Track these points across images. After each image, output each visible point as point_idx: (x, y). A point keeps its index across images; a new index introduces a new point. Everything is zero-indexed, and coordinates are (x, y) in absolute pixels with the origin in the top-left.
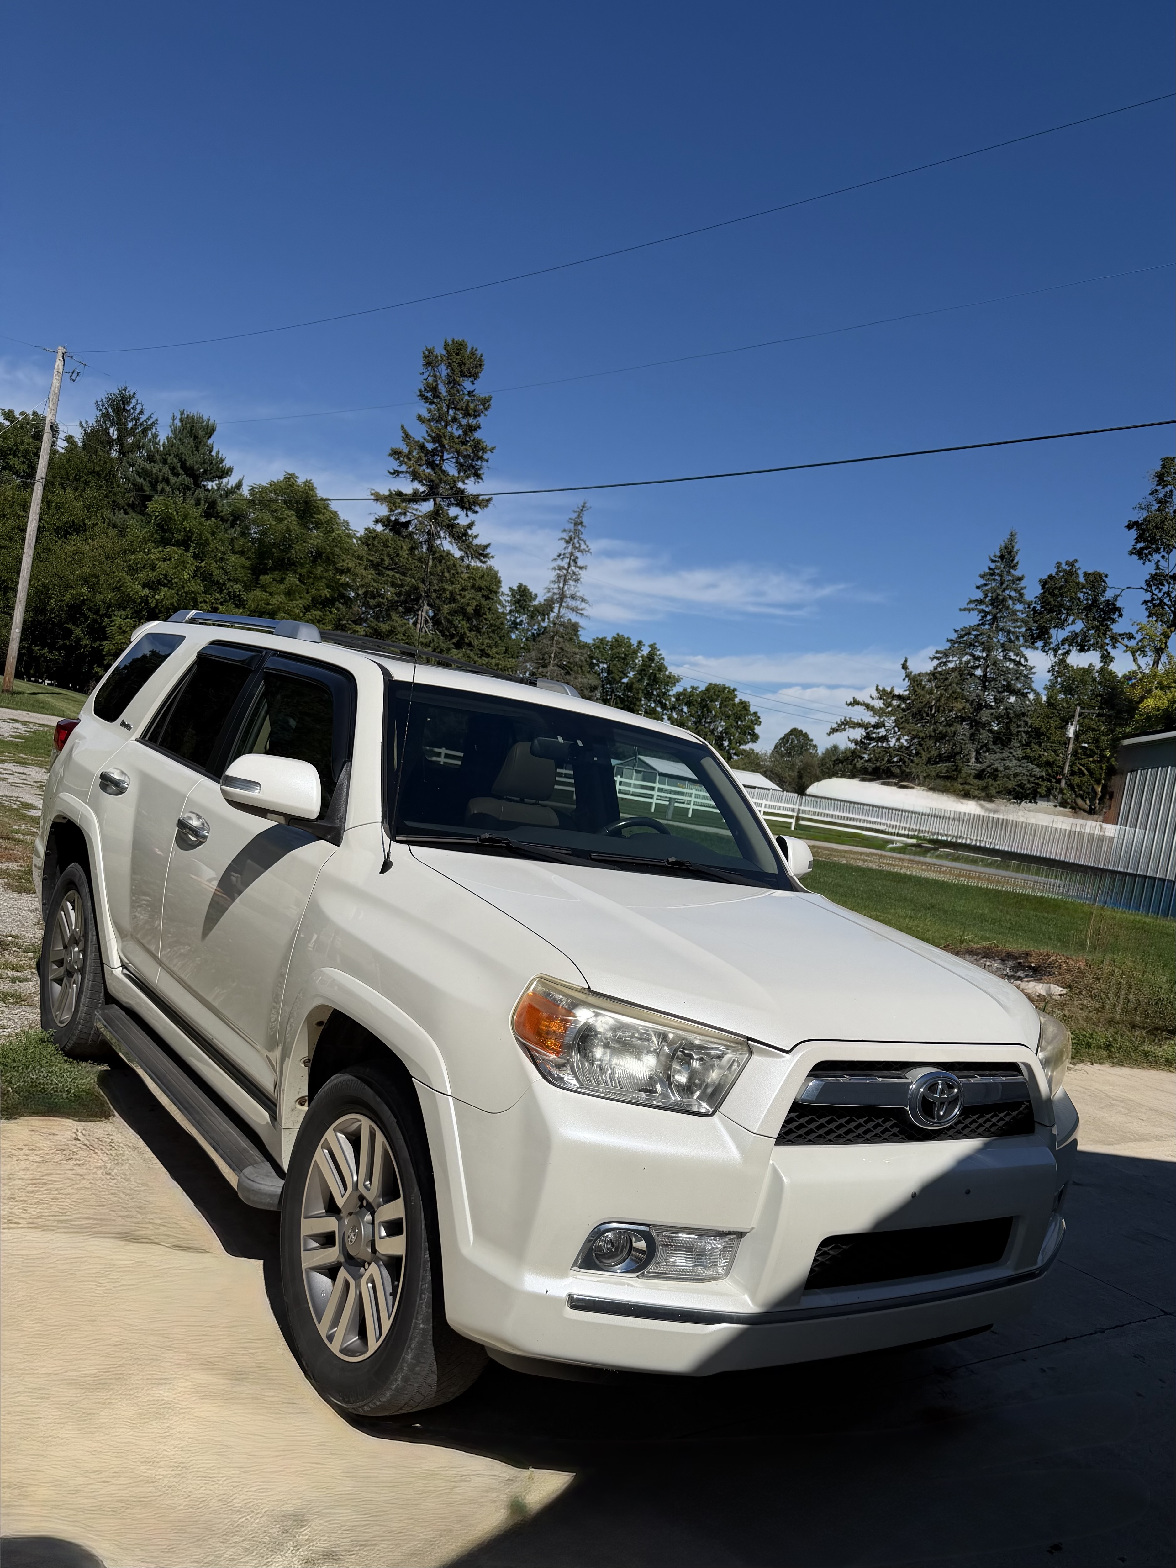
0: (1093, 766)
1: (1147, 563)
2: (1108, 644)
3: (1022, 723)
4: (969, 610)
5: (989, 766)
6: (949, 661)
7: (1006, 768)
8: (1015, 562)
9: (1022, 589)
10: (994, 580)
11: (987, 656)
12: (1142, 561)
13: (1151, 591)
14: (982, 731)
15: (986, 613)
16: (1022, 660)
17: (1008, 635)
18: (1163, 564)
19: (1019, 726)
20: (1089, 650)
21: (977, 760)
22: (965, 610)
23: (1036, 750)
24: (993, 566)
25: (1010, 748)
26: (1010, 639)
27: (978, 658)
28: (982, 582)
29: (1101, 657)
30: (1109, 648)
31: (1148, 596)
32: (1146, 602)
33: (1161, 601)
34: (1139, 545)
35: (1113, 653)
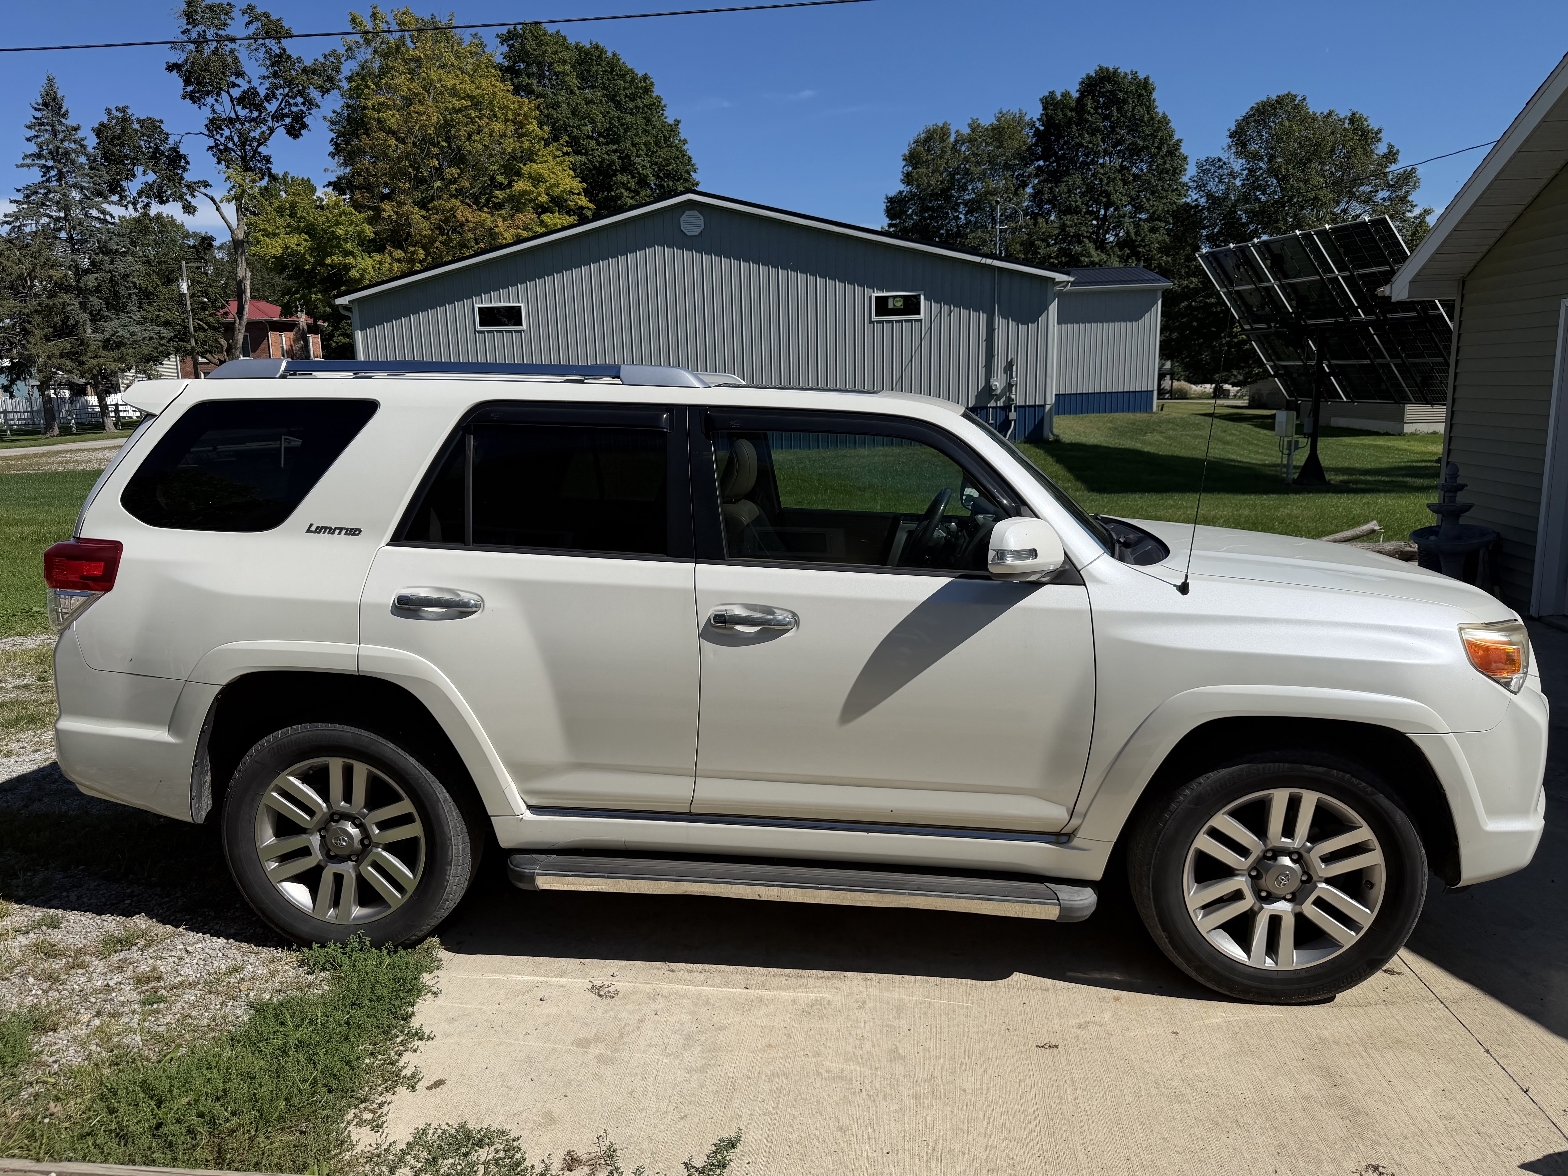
0: (211, 319)
1: (203, 107)
2: (186, 194)
3: (131, 285)
4: (28, 166)
5: (113, 335)
6: (24, 225)
7: (133, 334)
8: (63, 110)
9: (82, 140)
10: (46, 130)
11: (66, 215)
12: (196, 106)
13: (213, 136)
14: (91, 298)
15: (48, 169)
16: (108, 218)
17: (82, 190)
18: (217, 107)
19: (128, 288)
20: (168, 201)
21: (96, 330)
22: (22, 166)
23: (152, 311)
24: (38, 115)
25: (128, 313)
26: (86, 195)
27: (58, 219)
28: (31, 133)
29: (183, 208)
30: (188, 197)
31: (212, 143)
32: (210, 148)
33: (226, 146)
34: (189, 89)
35: (194, 202)
